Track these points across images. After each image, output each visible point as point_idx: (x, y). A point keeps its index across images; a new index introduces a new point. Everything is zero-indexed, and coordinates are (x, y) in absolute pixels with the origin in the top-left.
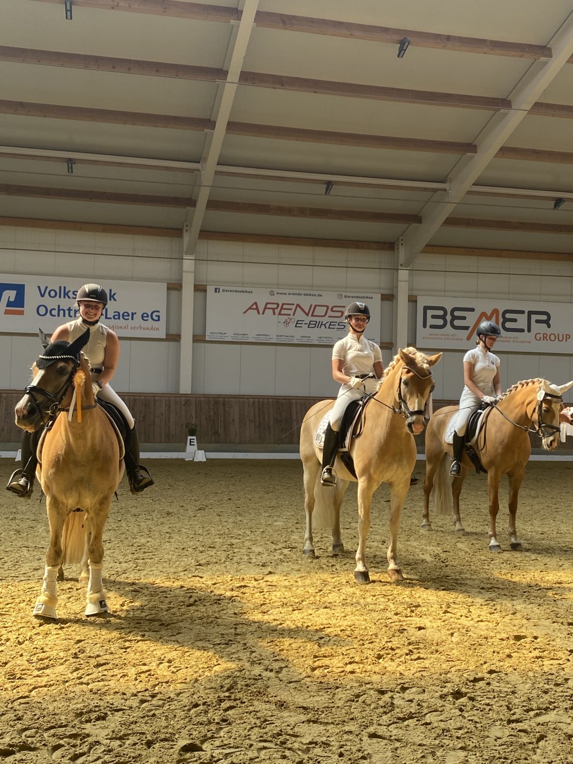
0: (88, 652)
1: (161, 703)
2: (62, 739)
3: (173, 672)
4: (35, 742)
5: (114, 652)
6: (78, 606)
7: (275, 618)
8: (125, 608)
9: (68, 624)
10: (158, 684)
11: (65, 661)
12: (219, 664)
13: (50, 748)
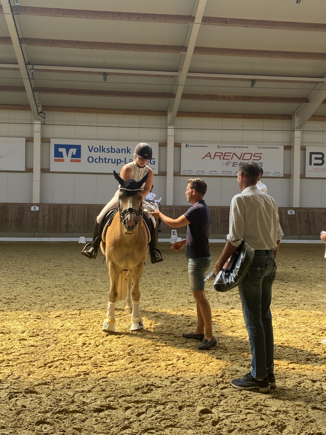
0: (136, 352)
1: (183, 383)
2: (130, 403)
3: (187, 365)
4: (115, 404)
5: (151, 352)
6: (126, 325)
7: (240, 335)
8: (152, 326)
9: (122, 335)
10: (179, 372)
11: (124, 357)
12: (213, 362)
13: (124, 408)
